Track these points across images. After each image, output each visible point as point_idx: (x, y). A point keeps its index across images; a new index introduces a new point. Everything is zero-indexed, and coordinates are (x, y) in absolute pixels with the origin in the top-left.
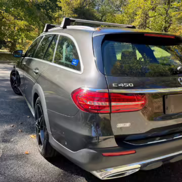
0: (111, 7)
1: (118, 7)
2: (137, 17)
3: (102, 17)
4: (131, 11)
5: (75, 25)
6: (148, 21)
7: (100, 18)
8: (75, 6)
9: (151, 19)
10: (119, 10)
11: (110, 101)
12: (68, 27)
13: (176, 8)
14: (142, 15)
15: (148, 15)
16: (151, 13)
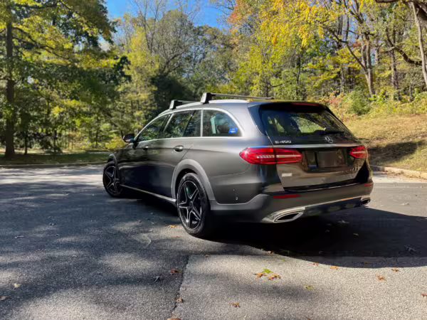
0: (209, 74)
1: (221, 73)
2: (255, 87)
3: (197, 89)
4: (243, 79)
5: (215, 99)
6: (270, 92)
7: (194, 91)
8: (153, 74)
9: (276, 89)
10: (223, 78)
11: (275, 155)
12: (210, 102)
13: (311, 72)
14: (261, 84)
15: (269, 83)
16: (273, 81)
